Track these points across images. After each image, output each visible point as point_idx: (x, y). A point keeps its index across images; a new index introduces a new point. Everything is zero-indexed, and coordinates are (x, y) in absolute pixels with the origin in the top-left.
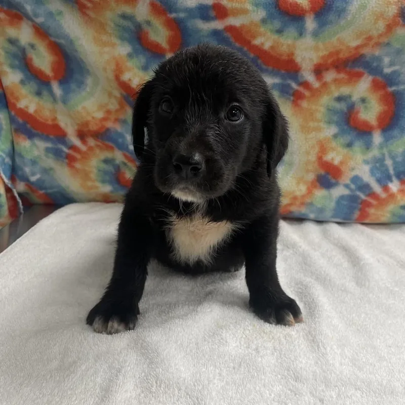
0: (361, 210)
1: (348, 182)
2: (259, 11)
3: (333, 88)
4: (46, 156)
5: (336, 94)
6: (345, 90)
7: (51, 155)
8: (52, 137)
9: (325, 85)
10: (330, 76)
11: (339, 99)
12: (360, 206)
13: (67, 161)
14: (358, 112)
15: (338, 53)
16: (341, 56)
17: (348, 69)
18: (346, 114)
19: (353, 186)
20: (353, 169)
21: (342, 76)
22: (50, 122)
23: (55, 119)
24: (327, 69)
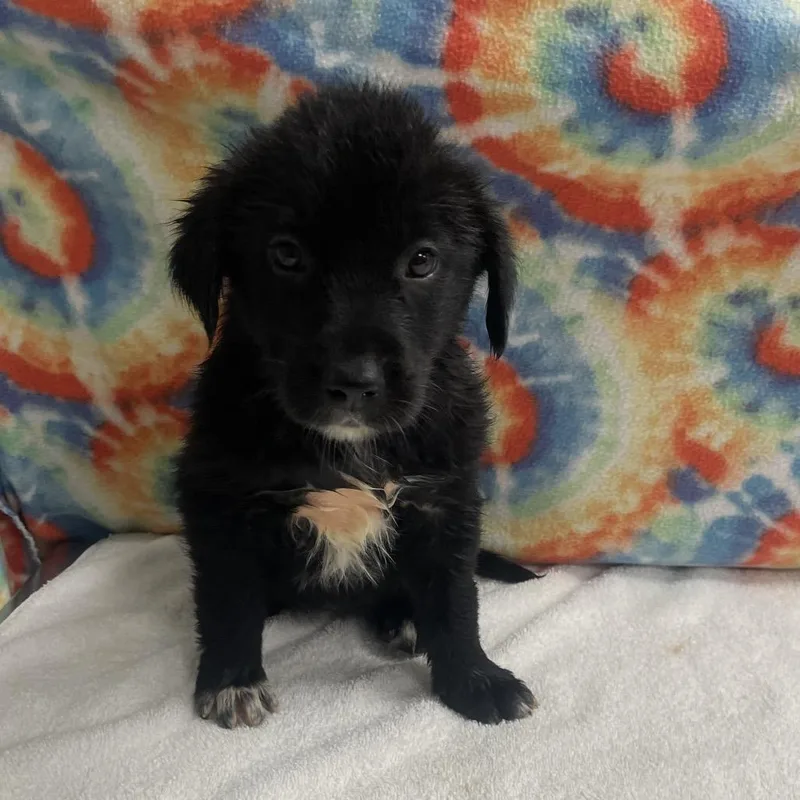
0: (759, 550)
1: (738, 488)
2: (560, 101)
3: (726, 271)
4: (48, 441)
5: (732, 287)
6: (754, 277)
7: (58, 439)
8: (59, 399)
9: (707, 263)
10: (719, 242)
11: (739, 299)
12: (758, 544)
13: (91, 454)
14: (780, 330)
15: (742, 185)
16: (750, 192)
17: (763, 225)
18: (752, 334)
19: (747, 499)
20: (753, 462)
21: (749, 241)
22: (55, 369)
23: (66, 363)
24: (714, 225)
